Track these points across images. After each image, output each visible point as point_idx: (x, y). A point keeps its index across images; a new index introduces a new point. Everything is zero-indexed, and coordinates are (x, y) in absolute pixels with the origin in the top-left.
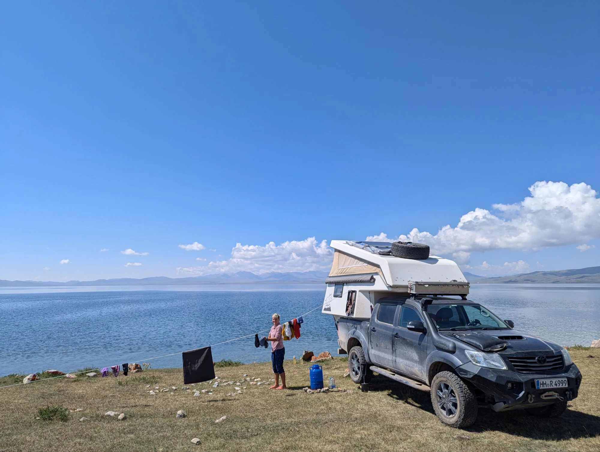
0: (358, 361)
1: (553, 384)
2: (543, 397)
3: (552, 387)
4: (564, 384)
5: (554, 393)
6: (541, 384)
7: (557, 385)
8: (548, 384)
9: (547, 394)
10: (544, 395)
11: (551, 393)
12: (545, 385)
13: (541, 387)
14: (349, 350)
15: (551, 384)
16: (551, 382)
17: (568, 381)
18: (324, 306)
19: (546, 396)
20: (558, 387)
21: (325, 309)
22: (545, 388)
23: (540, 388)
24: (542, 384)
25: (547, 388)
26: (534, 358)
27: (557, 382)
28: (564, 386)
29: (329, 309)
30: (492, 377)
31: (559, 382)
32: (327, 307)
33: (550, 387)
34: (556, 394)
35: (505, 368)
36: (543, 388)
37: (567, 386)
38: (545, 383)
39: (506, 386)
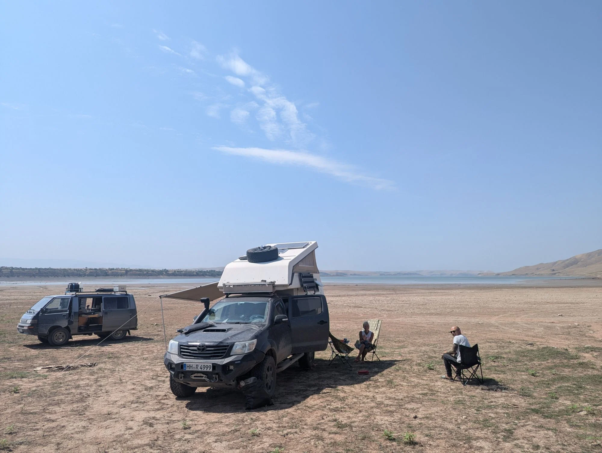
1: (199, 368)
2: (192, 377)
3: (197, 370)
4: (209, 369)
5: (202, 375)
6: (187, 367)
7: (202, 369)
8: (194, 367)
9: (196, 375)
10: (193, 375)
11: (199, 375)
12: (191, 368)
13: (188, 369)
15: (197, 368)
16: (197, 366)
17: (213, 366)
19: (194, 377)
20: (203, 370)
22: (191, 370)
23: (186, 370)
24: (189, 367)
25: (193, 370)
27: (202, 366)
28: (208, 370)
31: (204, 367)
33: (195, 370)
34: (204, 376)
36: (189, 370)
37: (211, 370)
38: (191, 366)
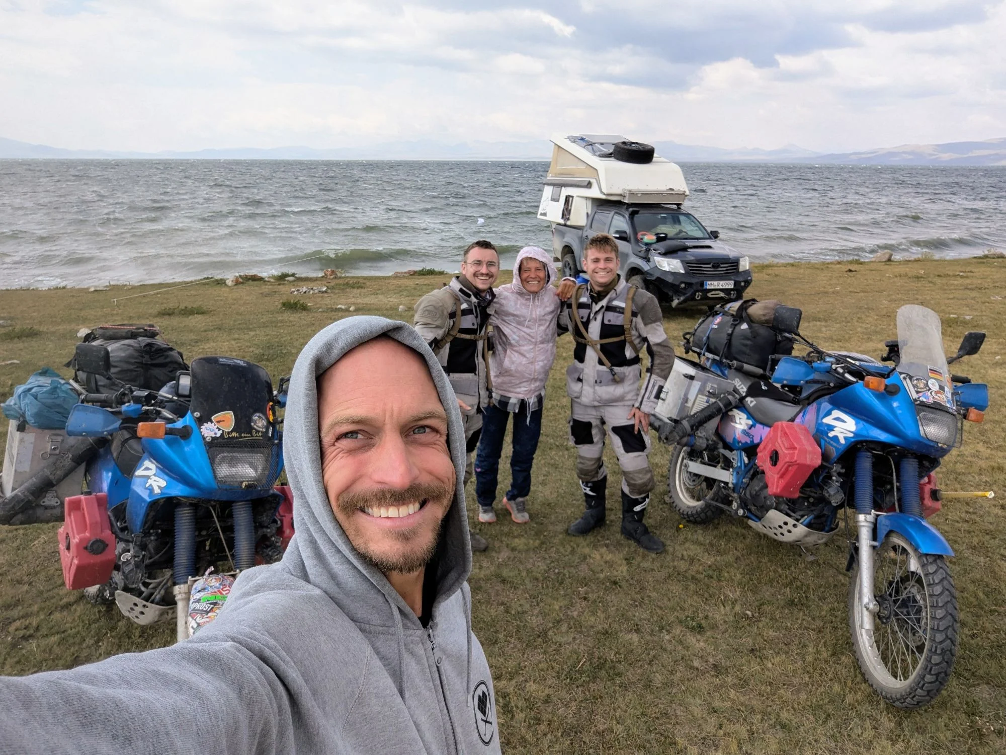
0: (570, 268)
1: (721, 285)
2: (709, 295)
3: (719, 288)
4: (731, 286)
5: (720, 293)
6: (708, 285)
7: (723, 286)
8: (716, 285)
9: (713, 292)
10: (710, 293)
11: (717, 292)
12: (712, 286)
13: (709, 288)
14: (562, 258)
16: (719, 284)
17: (734, 283)
18: (540, 211)
19: (712, 294)
20: (724, 288)
21: (541, 214)
22: (712, 288)
24: (710, 285)
25: (714, 288)
26: (709, 264)
27: (724, 284)
29: (545, 214)
30: (670, 279)
31: (726, 284)
32: (543, 212)
33: (717, 288)
34: (722, 293)
35: (683, 271)
37: (733, 287)
38: (713, 284)
39: (679, 286)
